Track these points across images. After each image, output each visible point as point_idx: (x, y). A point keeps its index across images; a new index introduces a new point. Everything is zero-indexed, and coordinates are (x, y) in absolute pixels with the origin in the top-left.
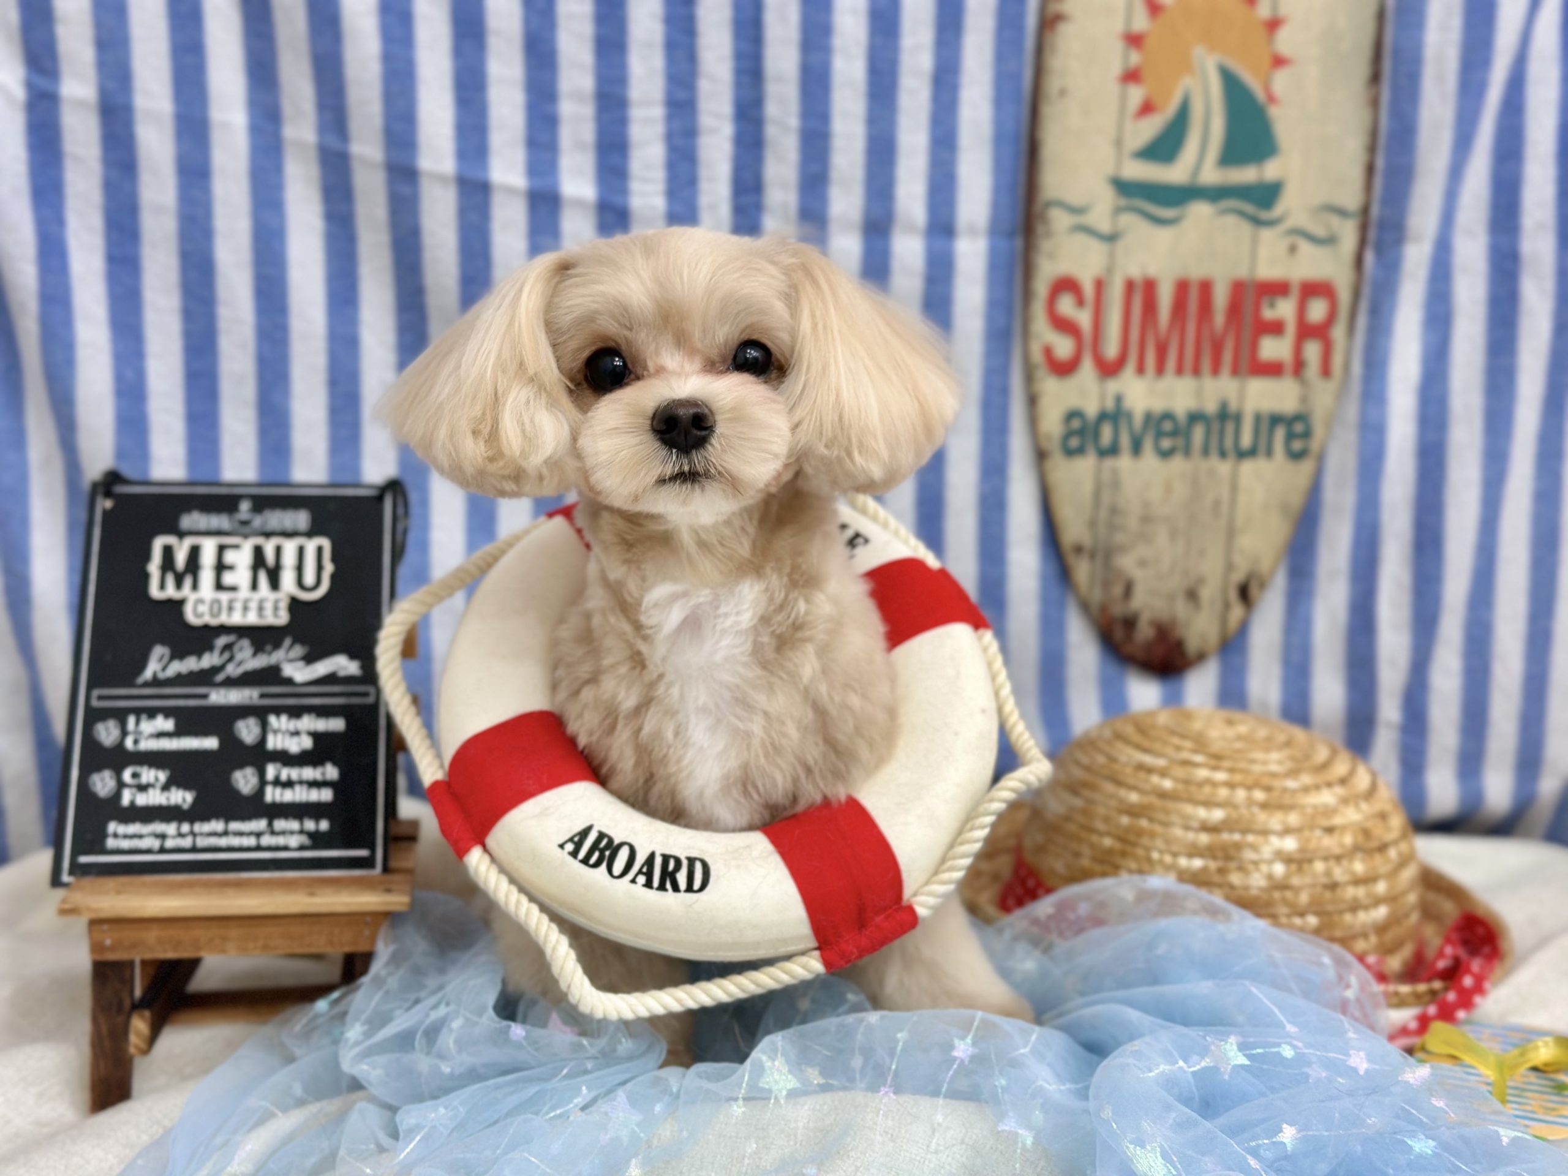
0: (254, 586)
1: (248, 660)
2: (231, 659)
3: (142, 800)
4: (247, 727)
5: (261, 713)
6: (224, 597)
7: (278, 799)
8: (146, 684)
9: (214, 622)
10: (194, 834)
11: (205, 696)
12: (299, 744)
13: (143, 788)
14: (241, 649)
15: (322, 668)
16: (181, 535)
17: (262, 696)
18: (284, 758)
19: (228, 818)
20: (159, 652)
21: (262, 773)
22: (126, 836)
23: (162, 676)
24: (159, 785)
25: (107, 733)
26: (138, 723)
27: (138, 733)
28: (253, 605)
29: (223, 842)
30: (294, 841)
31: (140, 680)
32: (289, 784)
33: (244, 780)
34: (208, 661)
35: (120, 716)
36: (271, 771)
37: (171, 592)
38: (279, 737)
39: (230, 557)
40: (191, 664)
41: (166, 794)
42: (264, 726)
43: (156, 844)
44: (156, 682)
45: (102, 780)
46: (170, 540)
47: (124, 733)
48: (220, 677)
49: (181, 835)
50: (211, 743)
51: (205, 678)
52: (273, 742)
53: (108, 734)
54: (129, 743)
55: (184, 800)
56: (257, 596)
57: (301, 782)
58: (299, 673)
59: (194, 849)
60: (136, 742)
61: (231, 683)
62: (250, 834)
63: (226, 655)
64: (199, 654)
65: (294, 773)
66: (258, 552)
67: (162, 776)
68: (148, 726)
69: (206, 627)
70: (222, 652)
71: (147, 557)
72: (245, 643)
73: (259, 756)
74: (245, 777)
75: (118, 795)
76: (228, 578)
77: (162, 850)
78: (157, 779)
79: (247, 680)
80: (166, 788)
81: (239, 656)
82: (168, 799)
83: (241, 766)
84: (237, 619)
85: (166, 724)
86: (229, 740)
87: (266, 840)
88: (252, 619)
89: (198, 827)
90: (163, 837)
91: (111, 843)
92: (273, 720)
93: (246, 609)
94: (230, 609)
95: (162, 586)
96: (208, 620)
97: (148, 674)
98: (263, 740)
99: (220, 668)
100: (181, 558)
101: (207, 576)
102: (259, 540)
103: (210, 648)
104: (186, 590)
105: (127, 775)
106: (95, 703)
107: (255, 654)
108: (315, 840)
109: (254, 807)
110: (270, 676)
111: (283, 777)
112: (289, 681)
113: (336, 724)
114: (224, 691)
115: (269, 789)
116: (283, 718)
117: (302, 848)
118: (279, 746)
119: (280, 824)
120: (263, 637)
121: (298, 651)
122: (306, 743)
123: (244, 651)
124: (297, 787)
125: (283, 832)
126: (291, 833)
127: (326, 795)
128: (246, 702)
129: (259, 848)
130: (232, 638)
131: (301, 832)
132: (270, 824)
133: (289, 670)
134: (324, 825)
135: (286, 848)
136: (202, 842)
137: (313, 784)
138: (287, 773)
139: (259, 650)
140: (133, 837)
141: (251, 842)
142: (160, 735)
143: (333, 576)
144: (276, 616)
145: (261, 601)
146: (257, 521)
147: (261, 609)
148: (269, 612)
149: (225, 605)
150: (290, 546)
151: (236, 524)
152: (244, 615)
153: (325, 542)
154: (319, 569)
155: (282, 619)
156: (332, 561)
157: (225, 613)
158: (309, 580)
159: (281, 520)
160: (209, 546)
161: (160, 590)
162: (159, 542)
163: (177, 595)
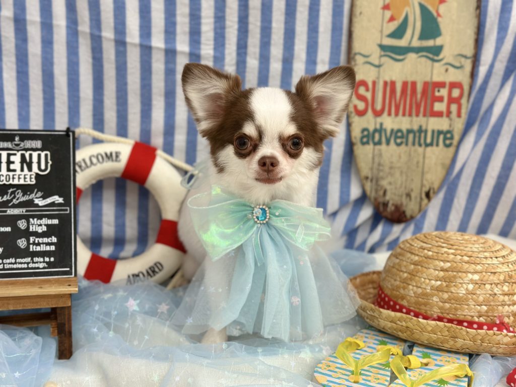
0: (22, 170)
1: (21, 198)
2: (14, 197)
4: (22, 223)
5: (27, 218)
6: (11, 174)
7: (35, 250)
9: (7, 183)
10: (3, 264)
11: (6, 211)
12: (42, 229)
15: (49, 200)
17: (26, 211)
18: (36, 234)
19: (16, 257)
21: (28, 240)
28: (22, 177)
29: (15, 266)
30: (41, 265)
32: (39, 244)
33: (22, 243)
34: (6, 198)
36: (32, 240)
38: (34, 226)
39: (12, 158)
42: (28, 222)
48: (10, 205)
50: (8, 229)
51: (5, 204)
52: (32, 229)
56: (23, 173)
57: (43, 243)
58: (40, 202)
59: (4, 269)
61: (14, 206)
62: (25, 263)
63: (13, 196)
64: (2, 195)
65: (41, 240)
66: (23, 156)
69: (4, 184)
70: (11, 195)
72: (20, 191)
73: (27, 234)
76: (12, 167)
79: (21, 205)
81: (18, 196)
83: (20, 238)
84: (16, 182)
86: (15, 228)
87: (31, 265)
88: (22, 182)
89: (5, 261)
92: (31, 220)
93: (19, 178)
94: (13, 178)
96: (5, 182)
98: (28, 227)
99: (11, 200)
101: (4, 165)
102: (23, 152)
103: (7, 193)
107: (23, 196)
108: (50, 265)
109: (26, 253)
110: (30, 203)
111: (36, 242)
112: (37, 205)
113: (56, 222)
114: (12, 209)
115: (31, 246)
116: (35, 219)
117: (44, 268)
118: (34, 230)
119: (36, 259)
120: (26, 189)
121: (40, 194)
122: (45, 229)
123: (19, 194)
124: (42, 245)
125: (37, 262)
126: (41, 262)
127: (53, 248)
128: (19, 213)
129: (28, 268)
130: (15, 189)
131: (44, 262)
132: (32, 259)
133: (36, 201)
134: (52, 259)
135: (38, 268)
136: (6, 267)
137: (48, 244)
138: (38, 240)
139: (25, 194)
141: (26, 266)
143: (52, 166)
144: (31, 181)
145: (25, 175)
146: (22, 145)
147: (25, 178)
148: (28, 180)
149: (11, 177)
150: (35, 155)
151: (14, 146)
152: (19, 181)
153: (48, 153)
154: (47, 163)
155: (34, 182)
156: (51, 160)
157: (11, 180)
158: (43, 167)
159: (31, 144)
160: (4, 154)
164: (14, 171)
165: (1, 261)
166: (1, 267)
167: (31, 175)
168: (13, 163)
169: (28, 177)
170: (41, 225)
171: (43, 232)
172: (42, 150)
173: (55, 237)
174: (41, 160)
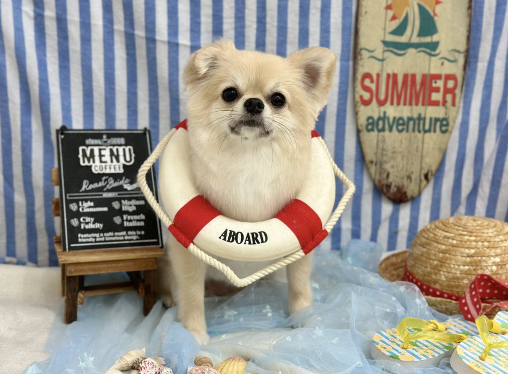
0: (112, 161)
1: (112, 184)
2: (108, 184)
3: (87, 227)
4: (116, 204)
5: (119, 200)
6: (103, 165)
7: (128, 225)
8: (83, 192)
9: (101, 172)
10: (105, 237)
11: (102, 195)
12: (132, 209)
13: (87, 223)
14: (110, 180)
15: (135, 186)
16: (87, 146)
17: (119, 194)
18: (127, 213)
19: (114, 231)
20: (85, 182)
21: (122, 218)
22: (84, 238)
23: (87, 189)
24: (92, 222)
26: (82, 204)
27: (83, 207)
28: (112, 167)
29: (114, 239)
30: (135, 238)
31: (81, 191)
32: (131, 221)
33: (117, 220)
34: (101, 184)
35: (77, 202)
36: (125, 217)
37: (86, 163)
38: (126, 207)
40: (95, 185)
41: (94, 225)
42: (121, 203)
43: (94, 240)
44: (86, 191)
46: (84, 147)
47: (79, 207)
48: (105, 189)
49: (100, 237)
50: (105, 209)
51: (101, 189)
52: (124, 208)
53: (74, 208)
54: (81, 210)
55: (100, 226)
56: (113, 164)
57: (134, 220)
58: (128, 187)
59: (105, 241)
60: (83, 209)
61: (108, 191)
62: (121, 236)
63: (106, 182)
64: (98, 183)
65: (132, 217)
66: (111, 151)
67: (92, 220)
68: (86, 205)
69: (99, 174)
70: (105, 182)
71: (78, 153)
72: (111, 178)
73: (121, 213)
74: (117, 219)
75: (80, 226)
76: (104, 159)
77: (96, 242)
78: (91, 220)
79: (113, 190)
80: (94, 223)
81: (110, 183)
82: (95, 226)
83: (116, 216)
84: (108, 171)
85: (92, 204)
86: (111, 208)
87: (126, 238)
88: (113, 171)
89: (105, 234)
90: (95, 238)
91: (80, 240)
92: (123, 201)
94: (106, 168)
95: (84, 162)
96: (99, 172)
97: (83, 189)
98: (121, 208)
99: (105, 186)
100: (88, 153)
101: (97, 158)
102: (111, 147)
103: (101, 181)
104: (91, 163)
105: (82, 219)
106: (68, 198)
107: (115, 182)
108: (141, 237)
109: (121, 228)
110: (120, 188)
111: (129, 219)
112: (126, 190)
113: (142, 202)
114: (107, 193)
115: (125, 223)
116: (126, 201)
117: (137, 240)
118: (126, 209)
119: (130, 233)
120: (116, 177)
121: (127, 181)
122: (134, 208)
123: (111, 181)
124: (133, 222)
125: (131, 235)
126: (134, 235)
127: (142, 224)
128: (114, 196)
129: (124, 240)
130: (107, 177)
131: (136, 235)
132: (127, 233)
133: (125, 186)
134: (143, 233)
135: (132, 240)
136: (107, 239)
137: (138, 220)
138: (129, 217)
139: (115, 181)
140: (86, 238)
141: (122, 238)
142: (90, 207)
143: (135, 158)
144: (120, 170)
146: (109, 141)
147: (115, 168)
148: (117, 169)
149: (104, 167)
150: (121, 149)
151: (103, 142)
152: (110, 170)
153: (131, 148)
154: (131, 156)
155: (122, 171)
156: (134, 153)
157: (104, 170)
158: (128, 159)
159: (116, 141)
160: (96, 149)
161: (83, 163)
162: (81, 148)
163: (89, 164)
164: (106, 162)
165: (102, 235)
166: (103, 239)
167: (119, 166)
168: (104, 156)
169: (117, 167)
170: (131, 205)
171: (134, 211)
172: (126, 145)
173: (144, 214)
174: (126, 155)
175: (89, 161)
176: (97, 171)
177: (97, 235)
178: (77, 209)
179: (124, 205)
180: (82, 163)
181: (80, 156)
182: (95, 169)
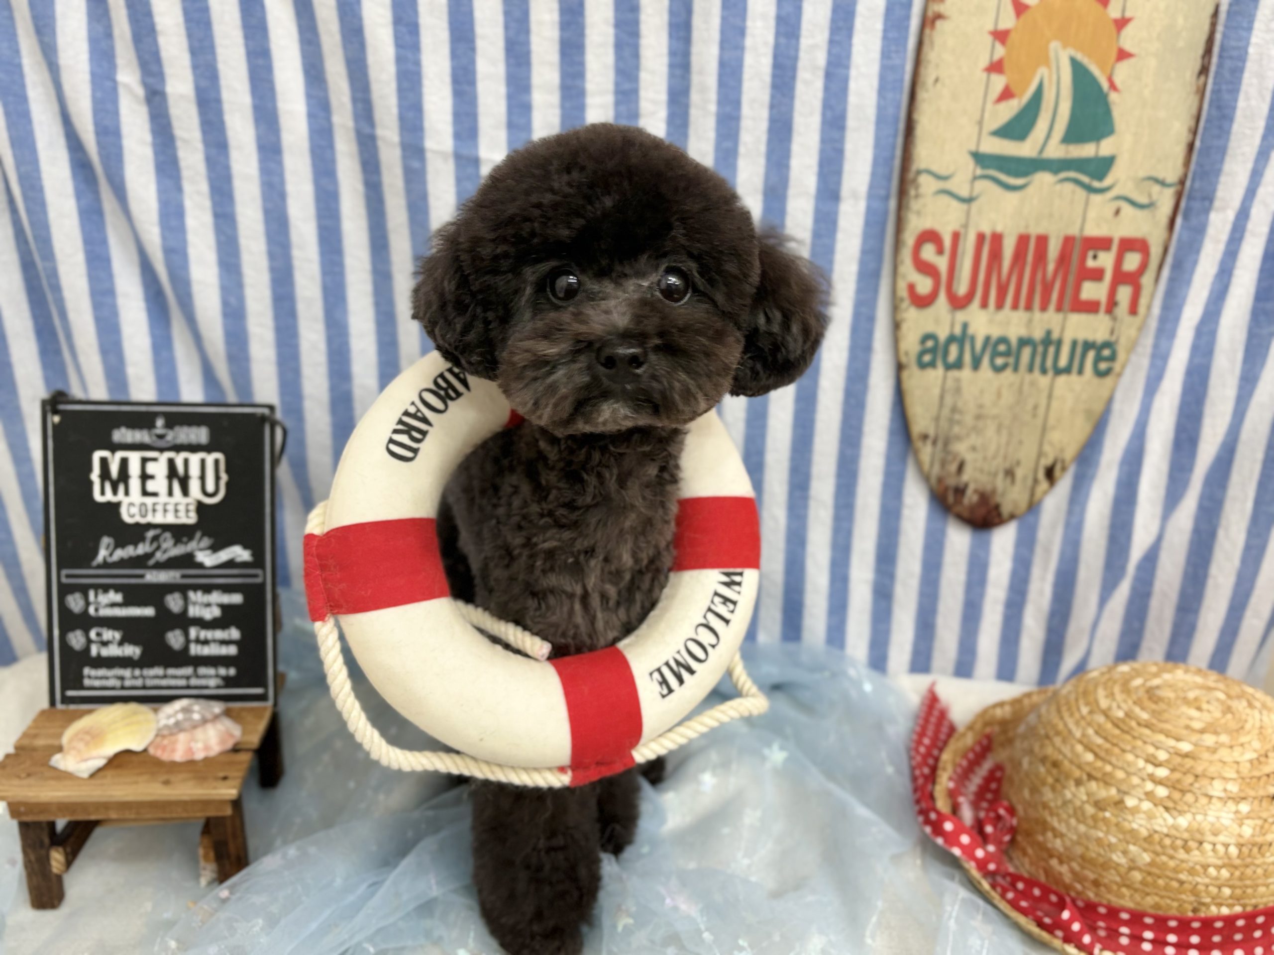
0: (170, 493)
1: (171, 549)
2: (158, 548)
3: (106, 652)
4: (174, 599)
5: (183, 589)
6: (149, 501)
7: (200, 653)
8: (99, 567)
9: (143, 521)
10: (143, 677)
11: (142, 576)
12: (211, 613)
13: (105, 644)
14: (165, 540)
15: (224, 555)
16: (113, 449)
17: (184, 576)
18: (201, 623)
19: (167, 666)
20: (106, 541)
21: (186, 634)
22: (97, 678)
23: (110, 560)
24: (116, 641)
25: (75, 603)
26: (96, 596)
27: (97, 603)
28: (170, 508)
29: (164, 682)
30: (212, 682)
31: (95, 563)
32: (206, 642)
33: (175, 639)
34: (142, 549)
35: (84, 590)
36: (193, 632)
37: (109, 497)
38: (197, 607)
39: (151, 468)
40: (129, 552)
41: (121, 648)
42: (186, 599)
43: (118, 683)
44: (105, 565)
45: (76, 637)
46: (105, 453)
47: (88, 604)
48: (151, 562)
49: (134, 677)
50: (149, 612)
51: (141, 562)
52: (193, 611)
53: (77, 604)
54: (91, 610)
55: (134, 653)
56: (172, 500)
57: (214, 641)
58: (207, 558)
59: (144, 687)
60: (97, 610)
61: (159, 566)
62: (182, 677)
63: (155, 545)
64: (136, 544)
65: (209, 634)
66: (171, 463)
67: (117, 635)
68: (104, 598)
69: (137, 524)
70: (152, 543)
71: (90, 469)
72: (168, 535)
73: (184, 621)
74: (175, 636)
75: (87, 649)
76: (151, 486)
77: (123, 688)
78: (114, 637)
79: (171, 564)
80: (121, 643)
81: (165, 546)
82: (123, 652)
83: (172, 628)
84: (159, 519)
85: (118, 598)
86: (162, 610)
87: (194, 682)
88: (170, 519)
89: (146, 672)
90: (122, 678)
91: (87, 682)
92: (191, 595)
93: (165, 511)
94: (154, 511)
95: (103, 493)
96: (138, 519)
97: (100, 558)
98: (185, 611)
99: (153, 554)
100: (114, 468)
101: (135, 483)
103: (142, 539)
104: (121, 495)
105: (93, 634)
106: (64, 580)
107: (175, 544)
108: (228, 682)
109: (182, 658)
110: (187, 561)
111: (202, 637)
112: (201, 566)
113: (236, 599)
114: (155, 573)
115: (193, 646)
116: (199, 593)
117: (218, 687)
118: (197, 614)
119: (202, 670)
120: (180, 532)
121: (206, 542)
122: (216, 612)
123: (167, 542)
124: (212, 645)
125: (204, 677)
126: (211, 677)
127: (232, 650)
128: (172, 581)
129: (189, 687)
130: (157, 533)
131: (217, 676)
132: (195, 671)
134: (232, 672)
135: (206, 687)
136: (149, 683)
137: (224, 642)
138: (204, 634)
139: (178, 541)
140: (101, 678)
141: (182, 682)
142: (113, 605)
143: (228, 485)
144: (188, 517)
145: (176, 505)
146: (170, 436)
147: (176, 511)
148: (182, 514)
149: (150, 507)
150: (194, 460)
151: (154, 439)
152: (165, 516)
153: (220, 456)
154: (217, 479)
156: (226, 472)
158: (210, 487)
159: (188, 435)
160: (134, 459)
161: (101, 495)
162: (97, 455)
163: (114, 499)
165: (137, 672)
166: (139, 683)
167: (187, 505)
168: (152, 477)
169: (182, 508)
170: (208, 605)
172: (208, 449)
173: (238, 627)
174: (207, 474)
175: (115, 492)
176: (132, 516)
177: (127, 673)
178: (83, 610)
179: (195, 604)
180: (98, 497)
181: (95, 476)
182: (128, 510)
